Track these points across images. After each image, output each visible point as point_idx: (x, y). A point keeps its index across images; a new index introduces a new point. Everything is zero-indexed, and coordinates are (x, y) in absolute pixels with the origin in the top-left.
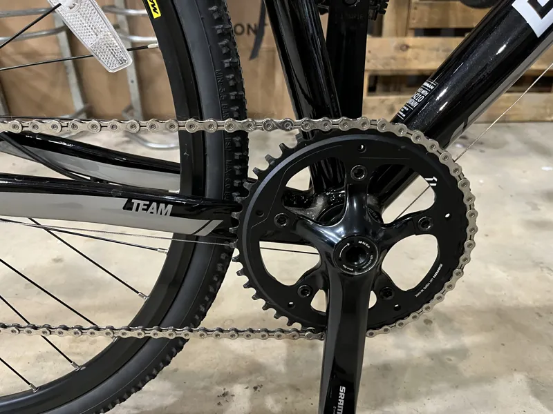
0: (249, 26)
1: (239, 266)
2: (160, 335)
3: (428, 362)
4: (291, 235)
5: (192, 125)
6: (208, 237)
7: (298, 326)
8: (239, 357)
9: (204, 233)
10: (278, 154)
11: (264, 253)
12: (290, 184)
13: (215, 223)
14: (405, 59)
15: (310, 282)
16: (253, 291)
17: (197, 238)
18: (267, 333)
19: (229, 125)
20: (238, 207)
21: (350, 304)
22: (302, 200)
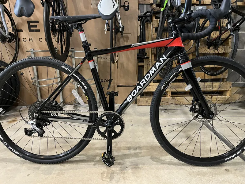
0: (108, 80)
1: (97, 131)
2: (86, 139)
3: (133, 154)
4: (103, 125)
5: (91, 112)
6: (93, 126)
7: (104, 138)
8: (98, 153)
9: (92, 125)
10: (102, 114)
11: (99, 128)
12: (102, 118)
13: (94, 124)
14: (149, 88)
15: (105, 131)
16: (98, 133)
17: (91, 126)
18: (100, 139)
19: (95, 112)
20: (96, 121)
21: (110, 134)
22: (104, 121)
